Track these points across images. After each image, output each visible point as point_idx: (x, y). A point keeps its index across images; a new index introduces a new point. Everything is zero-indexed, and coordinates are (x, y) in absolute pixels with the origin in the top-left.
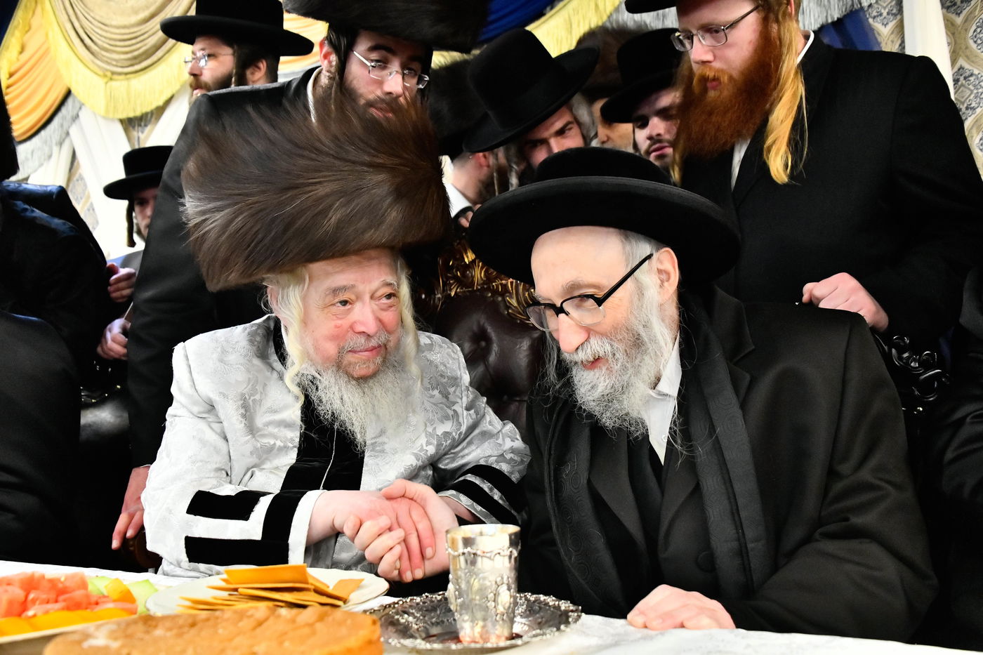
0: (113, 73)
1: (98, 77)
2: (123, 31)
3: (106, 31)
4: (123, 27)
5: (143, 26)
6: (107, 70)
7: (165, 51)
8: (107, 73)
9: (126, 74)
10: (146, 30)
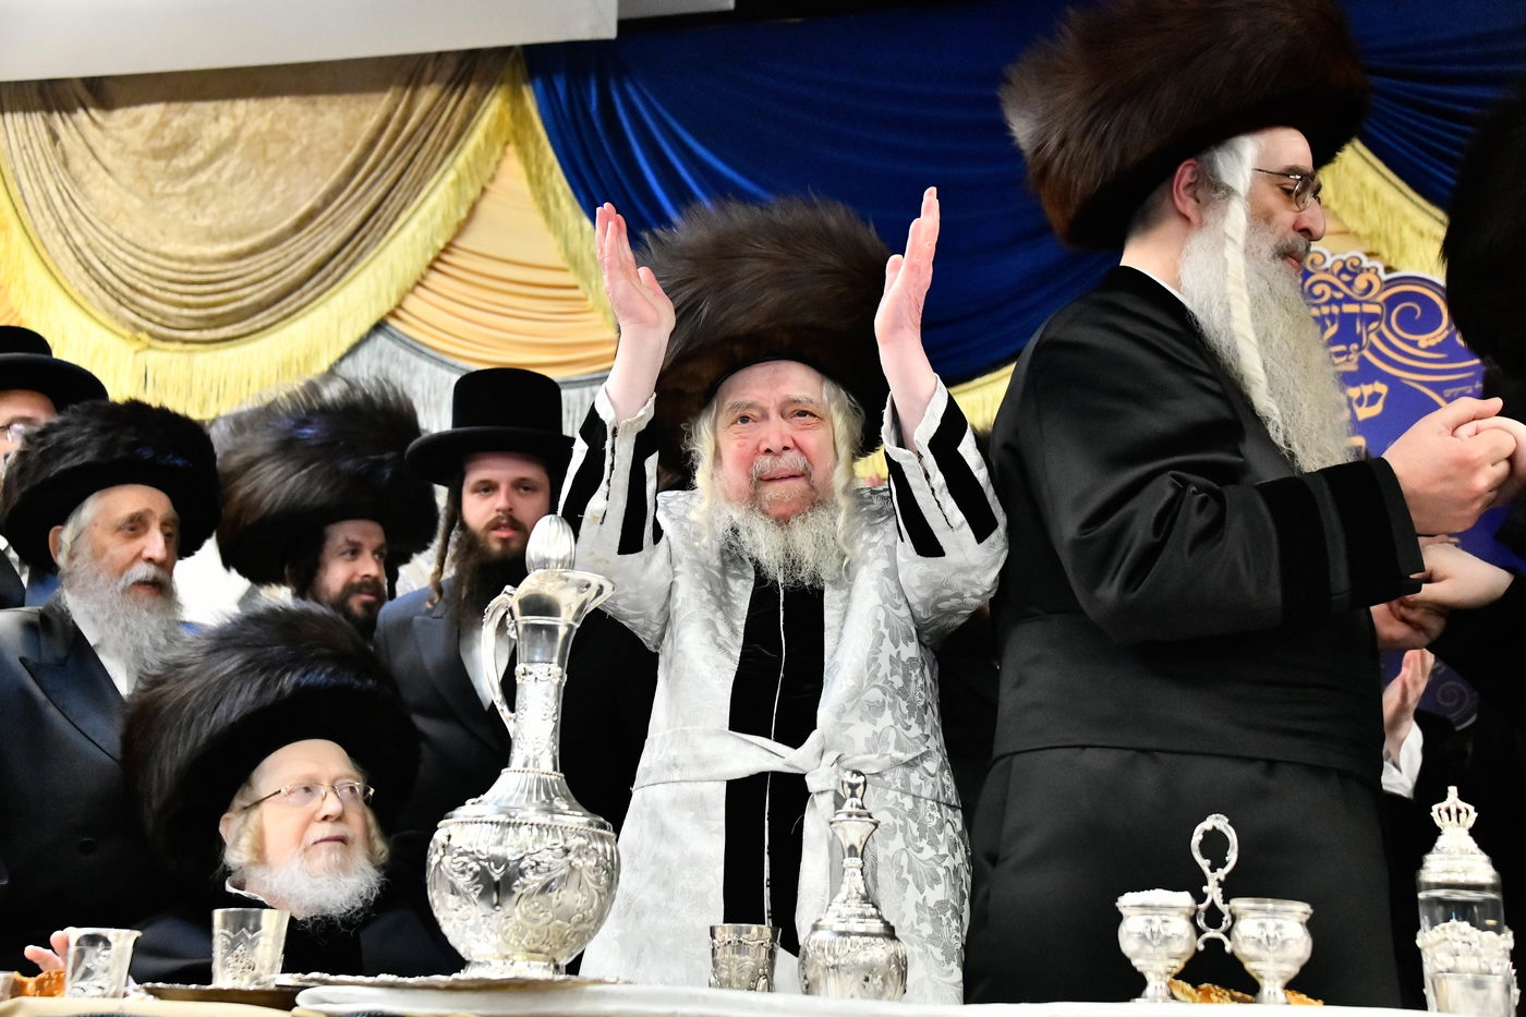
0: (150, 336)
1: (122, 341)
2: (186, 266)
3: (143, 261)
4: (181, 260)
5: (231, 265)
6: (138, 328)
7: (279, 315)
8: (140, 335)
9: (186, 342)
10: (238, 273)
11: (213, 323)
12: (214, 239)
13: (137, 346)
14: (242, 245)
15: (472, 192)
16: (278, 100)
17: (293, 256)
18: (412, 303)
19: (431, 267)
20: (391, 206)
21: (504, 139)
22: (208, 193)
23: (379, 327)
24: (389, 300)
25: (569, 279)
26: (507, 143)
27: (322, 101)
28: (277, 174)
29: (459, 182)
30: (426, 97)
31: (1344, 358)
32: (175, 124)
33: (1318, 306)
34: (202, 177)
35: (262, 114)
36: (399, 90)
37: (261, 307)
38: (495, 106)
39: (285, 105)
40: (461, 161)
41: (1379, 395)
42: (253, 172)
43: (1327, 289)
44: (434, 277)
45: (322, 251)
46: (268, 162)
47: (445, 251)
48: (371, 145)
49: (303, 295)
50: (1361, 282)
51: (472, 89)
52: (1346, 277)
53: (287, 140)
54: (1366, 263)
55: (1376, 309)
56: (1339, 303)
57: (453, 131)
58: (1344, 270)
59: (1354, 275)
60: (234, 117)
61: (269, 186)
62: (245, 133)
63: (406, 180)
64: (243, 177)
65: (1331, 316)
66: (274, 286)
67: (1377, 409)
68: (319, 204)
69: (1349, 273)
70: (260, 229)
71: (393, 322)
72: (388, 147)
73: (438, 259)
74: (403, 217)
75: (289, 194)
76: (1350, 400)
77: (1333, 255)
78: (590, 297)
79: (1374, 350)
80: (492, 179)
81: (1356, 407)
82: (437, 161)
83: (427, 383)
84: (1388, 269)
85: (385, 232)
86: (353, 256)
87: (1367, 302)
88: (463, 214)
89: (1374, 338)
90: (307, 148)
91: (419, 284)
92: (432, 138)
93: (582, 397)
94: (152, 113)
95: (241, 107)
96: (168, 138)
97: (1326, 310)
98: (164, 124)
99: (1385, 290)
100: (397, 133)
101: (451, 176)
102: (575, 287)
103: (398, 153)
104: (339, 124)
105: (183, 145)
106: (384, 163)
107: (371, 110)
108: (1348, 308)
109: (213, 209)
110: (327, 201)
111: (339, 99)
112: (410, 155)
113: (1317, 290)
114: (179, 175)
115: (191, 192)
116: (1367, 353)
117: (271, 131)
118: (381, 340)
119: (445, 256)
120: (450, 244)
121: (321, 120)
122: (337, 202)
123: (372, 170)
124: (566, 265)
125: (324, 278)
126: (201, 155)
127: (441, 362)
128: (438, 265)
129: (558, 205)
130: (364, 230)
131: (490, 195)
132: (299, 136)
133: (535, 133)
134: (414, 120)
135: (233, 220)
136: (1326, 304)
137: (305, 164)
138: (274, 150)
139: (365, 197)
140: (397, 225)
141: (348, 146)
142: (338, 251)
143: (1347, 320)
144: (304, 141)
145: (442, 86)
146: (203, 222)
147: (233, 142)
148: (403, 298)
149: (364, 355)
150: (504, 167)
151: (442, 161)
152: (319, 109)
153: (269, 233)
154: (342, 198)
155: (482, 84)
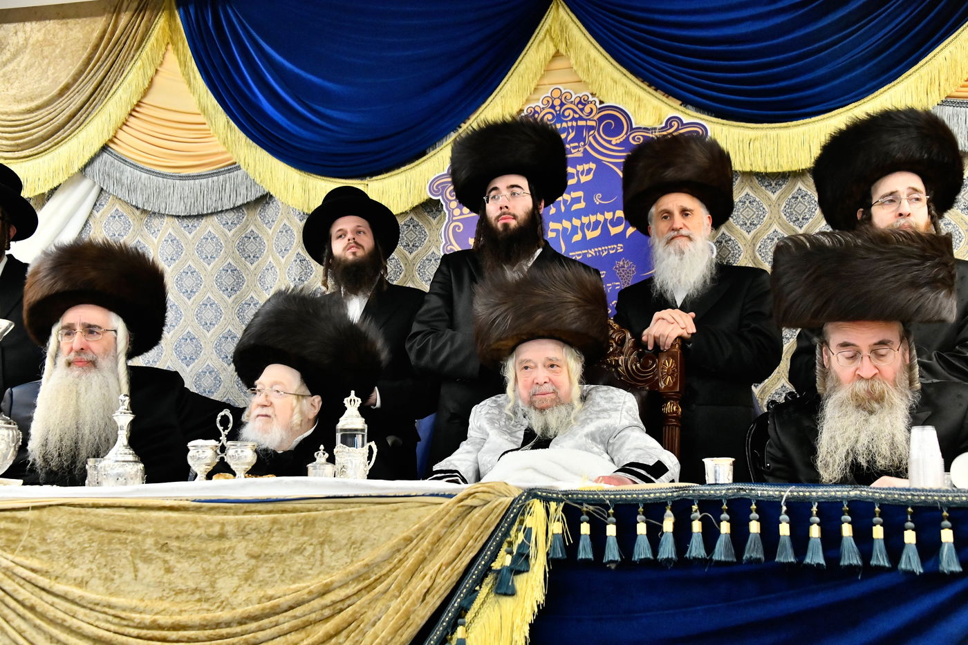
2: (5, 117)
5: (27, 116)
7: (53, 143)
10: (31, 120)
11: (20, 148)
12: (19, 102)
14: (33, 105)
15: (150, 72)
16: (47, 22)
17: (58, 111)
18: (121, 135)
19: (130, 115)
20: (108, 81)
21: (166, 42)
22: (14, 75)
23: (105, 148)
24: (109, 134)
25: (201, 119)
26: (168, 43)
27: (71, 22)
28: (49, 64)
29: (143, 66)
30: (124, 19)
31: (577, 150)
33: (566, 122)
34: (10, 67)
35: (39, 31)
36: (110, 15)
37: (44, 139)
38: (161, 22)
39: (51, 24)
40: (144, 54)
41: (592, 169)
42: (37, 64)
43: (571, 112)
44: (132, 119)
45: (73, 108)
46: (44, 58)
47: (138, 105)
48: (97, 47)
49: (65, 132)
50: (587, 109)
51: (147, 14)
52: (580, 106)
53: (51, 44)
54: (591, 99)
55: (593, 123)
56: (576, 120)
57: (138, 39)
58: (580, 102)
59: (585, 105)
60: (25, 32)
61: (45, 72)
62: (31, 41)
63: (116, 66)
64: (31, 66)
65: (572, 127)
66: (50, 127)
67: (590, 177)
68: (72, 82)
69: (582, 104)
70: (41, 96)
71: (112, 145)
72: (105, 49)
73: (134, 110)
74: (115, 87)
75: (56, 75)
76: (578, 172)
77: (575, 94)
78: (211, 128)
79: (591, 145)
80: (161, 64)
81: (580, 176)
82: (131, 55)
83: (129, 179)
84: (601, 102)
85: (106, 97)
86: (90, 110)
87: (589, 120)
88: (147, 86)
89: (591, 138)
90: (64, 49)
91: (124, 124)
92: (128, 43)
93: (207, 183)
95: (28, 26)
97: (570, 124)
99: (599, 113)
100: (109, 41)
101: (139, 63)
102: (205, 124)
103: (111, 52)
104: (80, 36)
106: (103, 57)
107: (95, 26)
108: (581, 123)
109: (16, 84)
110: (75, 80)
111: (80, 21)
112: (117, 52)
113: (566, 113)
115: (5, 75)
116: (587, 147)
117: (45, 40)
118: (105, 155)
119: (137, 109)
120: (140, 101)
121: (71, 33)
122: (80, 80)
123: (97, 61)
124: (199, 111)
125: (75, 123)
126: (8, 55)
127: (136, 167)
128: (134, 113)
129: (195, 78)
130: (95, 95)
131: (160, 74)
132: (60, 42)
133: (182, 37)
134: (118, 33)
135: (27, 91)
136: (571, 120)
137: (63, 58)
138: (47, 51)
139: (95, 78)
140: (112, 92)
141: (85, 48)
142: (81, 108)
143: (579, 129)
144: (62, 45)
145: (131, 13)
146: (12, 92)
147: (25, 46)
148: (116, 132)
149: (97, 164)
150: (167, 56)
151: (134, 56)
152: (69, 26)
153: (45, 98)
154: (83, 77)
155: (153, 11)
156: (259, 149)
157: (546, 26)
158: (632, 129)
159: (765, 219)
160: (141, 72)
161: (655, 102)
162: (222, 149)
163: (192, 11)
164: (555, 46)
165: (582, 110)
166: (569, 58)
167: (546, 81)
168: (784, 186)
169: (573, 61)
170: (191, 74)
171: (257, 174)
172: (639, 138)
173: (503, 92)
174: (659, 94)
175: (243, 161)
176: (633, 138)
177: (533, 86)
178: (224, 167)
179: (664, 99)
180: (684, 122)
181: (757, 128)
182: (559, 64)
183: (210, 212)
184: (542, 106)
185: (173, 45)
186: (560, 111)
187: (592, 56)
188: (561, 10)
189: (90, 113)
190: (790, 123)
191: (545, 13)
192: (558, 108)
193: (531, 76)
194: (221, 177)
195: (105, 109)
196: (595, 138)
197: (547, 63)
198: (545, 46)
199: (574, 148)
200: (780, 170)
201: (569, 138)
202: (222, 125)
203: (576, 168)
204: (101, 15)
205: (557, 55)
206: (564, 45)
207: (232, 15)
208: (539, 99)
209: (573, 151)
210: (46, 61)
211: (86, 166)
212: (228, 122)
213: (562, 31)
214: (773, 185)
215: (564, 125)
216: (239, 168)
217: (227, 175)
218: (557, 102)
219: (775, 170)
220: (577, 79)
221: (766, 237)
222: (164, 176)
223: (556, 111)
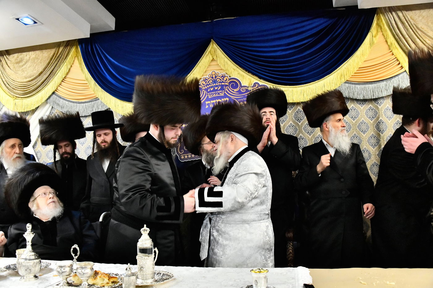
0: (16, 97)
1: (11, 98)
2: (21, 84)
3: (14, 83)
4: (21, 82)
5: (29, 83)
6: (14, 96)
7: (36, 92)
8: (14, 97)
9: (22, 98)
10: (30, 84)
11: (26, 94)
12: (26, 78)
13: (14, 99)
14: (30, 79)
15: (69, 67)
16: (36, 51)
17: (39, 81)
18: (59, 88)
19: (62, 81)
20: (55, 70)
22: (25, 69)
23: (53, 93)
24: (55, 88)
25: (86, 82)
26: (75, 57)
27: (44, 51)
28: (36, 65)
29: (67, 65)
30: (61, 49)
32: (20, 57)
33: (218, 83)
34: (24, 67)
35: (34, 54)
36: (56, 48)
37: (34, 90)
38: (73, 49)
39: (38, 52)
40: (67, 60)
41: (227, 100)
42: (32, 65)
43: (219, 80)
44: (63, 83)
45: (43, 80)
46: (35, 63)
47: (65, 78)
48: (52, 59)
50: (225, 79)
51: (69, 47)
52: (222, 78)
53: (37, 59)
54: (226, 75)
55: (227, 84)
56: (221, 83)
57: (66, 55)
58: (222, 76)
59: (224, 77)
60: (29, 55)
61: (35, 68)
62: (31, 58)
63: (57, 65)
64: (31, 66)
65: (220, 85)
66: (35, 86)
68: (43, 70)
69: (223, 77)
70: (33, 76)
71: (56, 92)
72: (54, 59)
74: (57, 72)
75: (38, 69)
77: (220, 73)
78: (89, 85)
79: (227, 92)
80: (73, 64)
82: (63, 61)
83: (62, 104)
85: (54, 75)
86: (48, 80)
87: (226, 83)
88: (68, 71)
89: (227, 89)
90: (41, 60)
91: (60, 84)
92: (62, 57)
93: (88, 105)
94: (16, 55)
95: (31, 53)
96: (19, 60)
97: (219, 84)
98: (18, 57)
99: (229, 80)
100: (56, 56)
101: (65, 64)
102: (87, 84)
103: (56, 60)
104: (47, 55)
105: (21, 61)
106: (53, 62)
107: (51, 52)
108: (223, 84)
109: (26, 72)
110: (44, 70)
111: (47, 50)
112: (58, 60)
113: (217, 80)
114: (20, 67)
115: (22, 69)
116: (225, 92)
117: (35, 57)
118: (54, 95)
119: (65, 79)
120: (65, 77)
121: (44, 54)
122: (46, 70)
123: (52, 64)
124: (85, 80)
125: (44, 85)
126: (24, 63)
127: (64, 99)
128: (64, 81)
129: (84, 68)
130: (50, 75)
131: (72, 67)
132: (40, 58)
133: (80, 54)
134: (59, 54)
135: (29, 74)
136: (219, 83)
137: (41, 63)
138: (36, 61)
139: (51, 69)
140: (56, 74)
141: (48, 59)
142: (46, 79)
143: (222, 86)
144: (41, 59)
145: (64, 47)
146: (24, 75)
147: (29, 60)
148: (57, 87)
149: (51, 98)
150: (75, 61)
151: (64, 61)
152: (43, 52)
153: (34, 77)
154: (47, 69)
155: (71, 46)
156: (106, 92)
157: (209, 50)
158: (241, 86)
159: (287, 119)
160: (66, 67)
161: (248, 77)
162: (93, 93)
163: (84, 46)
164: (212, 57)
165: (223, 79)
166: (217, 61)
167: (209, 69)
168: (293, 108)
169: (219, 62)
170: (83, 66)
171: (105, 102)
172: (244, 90)
173: (194, 72)
174: (250, 74)
175: (100, 96)
176: (242, 90)
177: (205, 71)
178: (94, 99)
179: (252, 76)
180: (260, 85)
181: (285, 87)
182: (214, 63)
183: (89, 115)
184: (208, 77)
185: (77, 57)
186: (215, 79)
187: (226, 61)
188: (214, 44)
189: (49, 81)
190: (296, 86)
191: (209, 45)
192: (214, 78)
193: (204, 67)
194: (93, 103)
195: (54, 80)
196: (228, 89)
197: (209, 63)
198: (209, 57)
199: (221, 92)
200: (294, 102)
201: (219, 89)
202: (93, 84)
203: (221, 100)
204: (54, 48)
205: (213, 60)
206: (216, 56)
207: (97, 47)
208: (207, 75)
209: (220, 94)
210: (36, 64)
211: (47, 99)
212: (95, 83)
213: (215, 52)
214: (290, 107)
215: (217, 84)
216: (99, 99)
217: (95, 102)
218: (214, 76)
219: (292, 102)
220: (221, 69)
221: (288, 126)
222: (73, 102)
223: (214, 79)
